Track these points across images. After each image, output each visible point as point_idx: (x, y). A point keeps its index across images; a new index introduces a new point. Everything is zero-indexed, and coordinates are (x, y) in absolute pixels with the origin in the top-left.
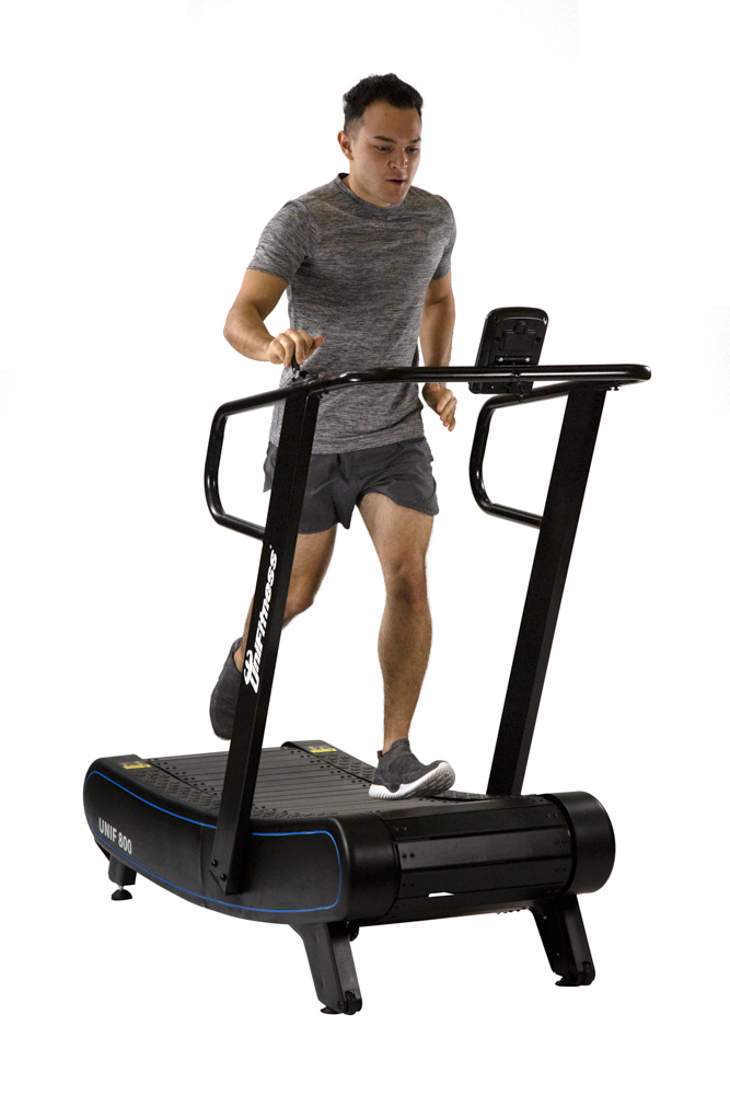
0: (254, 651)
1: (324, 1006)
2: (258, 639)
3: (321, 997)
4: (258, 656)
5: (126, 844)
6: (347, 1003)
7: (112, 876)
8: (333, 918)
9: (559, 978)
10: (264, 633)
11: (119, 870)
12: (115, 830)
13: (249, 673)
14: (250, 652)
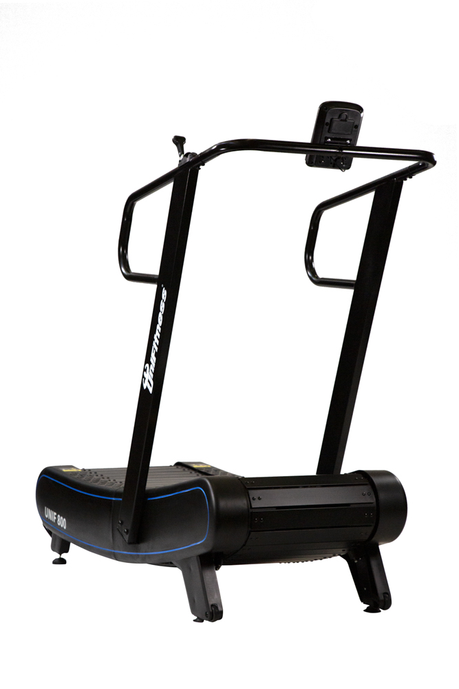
0: (150, 364)
1: (195, 618)
2: (153, 355)
3: (194, 611)
4: (152, 367)
5: (62, 522)
6: (212, 614)
7: (53, 548)
8: (202, 551)
9: (366, 606)
10: (157, 349)
11: (58, 543)
12: (55, 514)
13: (146, 381)
14: (147, 365)
